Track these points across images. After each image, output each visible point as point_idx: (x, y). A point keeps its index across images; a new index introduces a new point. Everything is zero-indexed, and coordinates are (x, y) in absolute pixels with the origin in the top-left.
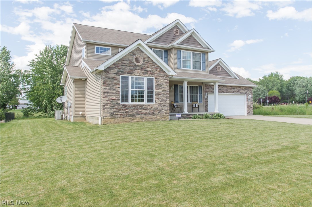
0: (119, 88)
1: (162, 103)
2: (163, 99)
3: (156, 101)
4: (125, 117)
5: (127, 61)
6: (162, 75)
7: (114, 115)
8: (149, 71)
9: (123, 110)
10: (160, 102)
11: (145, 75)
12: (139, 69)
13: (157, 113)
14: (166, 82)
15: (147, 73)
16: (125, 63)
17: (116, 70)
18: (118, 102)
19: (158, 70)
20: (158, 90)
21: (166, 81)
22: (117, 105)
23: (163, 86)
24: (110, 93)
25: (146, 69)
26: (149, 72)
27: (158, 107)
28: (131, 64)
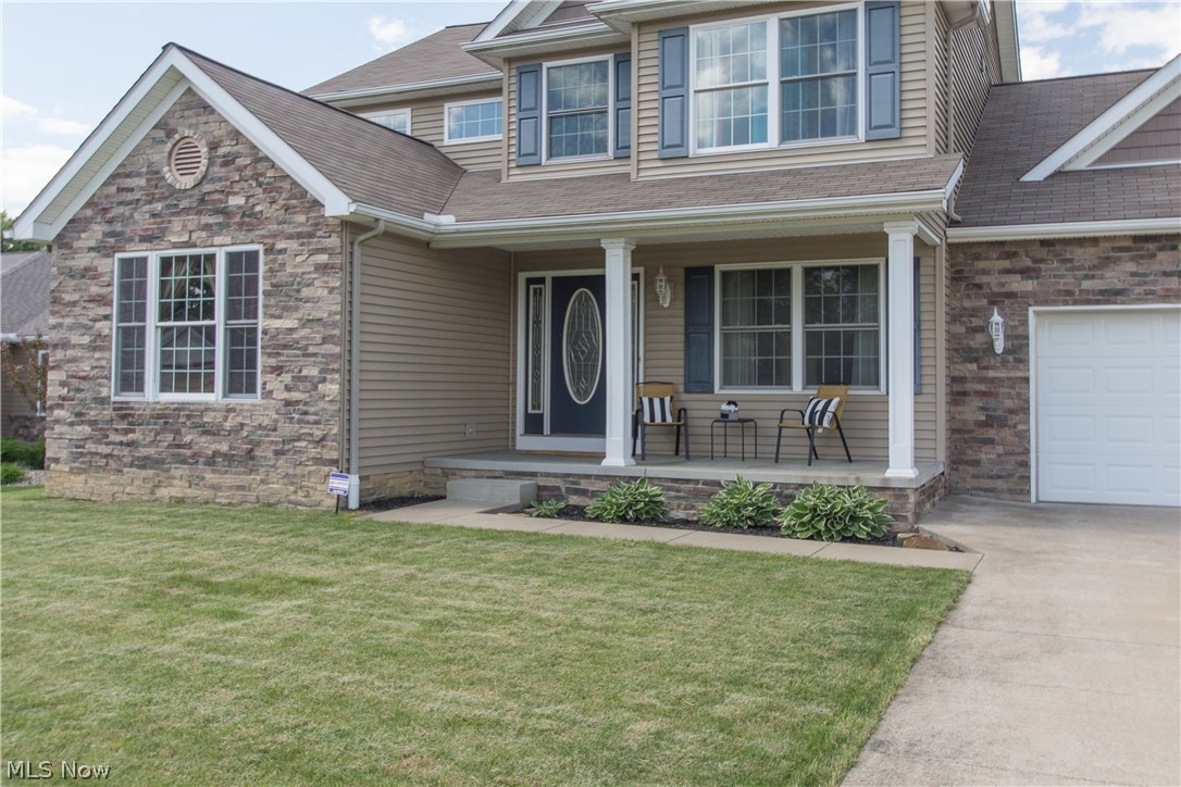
0: (107, 317)
1: (295, 396)
2: (305, 373)
3: (268, 387)
4: (125, 470)
5: (139, 175)
6: (302, 224)
7: (82, 454)
8: (234, 215)
9: (116, 430)
10: (288, 389)
11: (218, 240)
12: (187, 210)
13: (271, 455)
14: (323, 269)
15: (228, 226)
16: (132, 190)
17: (98, 229)
18: (99, 392)
19: (284, 195)
20: (280, 317)
21: (323, 258)
22: (96, 408)
23: (305, 292)
24: (74, 346)
25: (221, 201)
26: (237, 219)
27: (276, 421)
28: (156, 186)
